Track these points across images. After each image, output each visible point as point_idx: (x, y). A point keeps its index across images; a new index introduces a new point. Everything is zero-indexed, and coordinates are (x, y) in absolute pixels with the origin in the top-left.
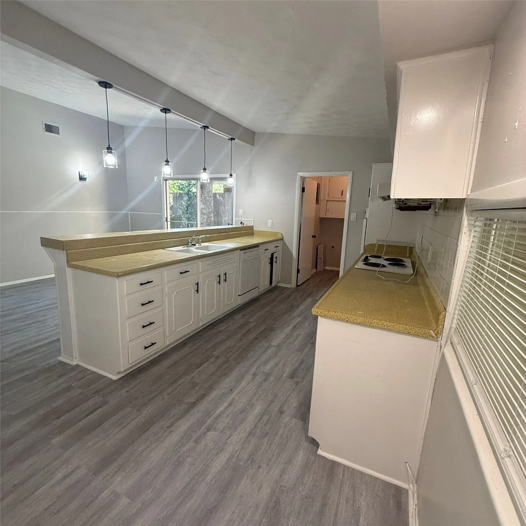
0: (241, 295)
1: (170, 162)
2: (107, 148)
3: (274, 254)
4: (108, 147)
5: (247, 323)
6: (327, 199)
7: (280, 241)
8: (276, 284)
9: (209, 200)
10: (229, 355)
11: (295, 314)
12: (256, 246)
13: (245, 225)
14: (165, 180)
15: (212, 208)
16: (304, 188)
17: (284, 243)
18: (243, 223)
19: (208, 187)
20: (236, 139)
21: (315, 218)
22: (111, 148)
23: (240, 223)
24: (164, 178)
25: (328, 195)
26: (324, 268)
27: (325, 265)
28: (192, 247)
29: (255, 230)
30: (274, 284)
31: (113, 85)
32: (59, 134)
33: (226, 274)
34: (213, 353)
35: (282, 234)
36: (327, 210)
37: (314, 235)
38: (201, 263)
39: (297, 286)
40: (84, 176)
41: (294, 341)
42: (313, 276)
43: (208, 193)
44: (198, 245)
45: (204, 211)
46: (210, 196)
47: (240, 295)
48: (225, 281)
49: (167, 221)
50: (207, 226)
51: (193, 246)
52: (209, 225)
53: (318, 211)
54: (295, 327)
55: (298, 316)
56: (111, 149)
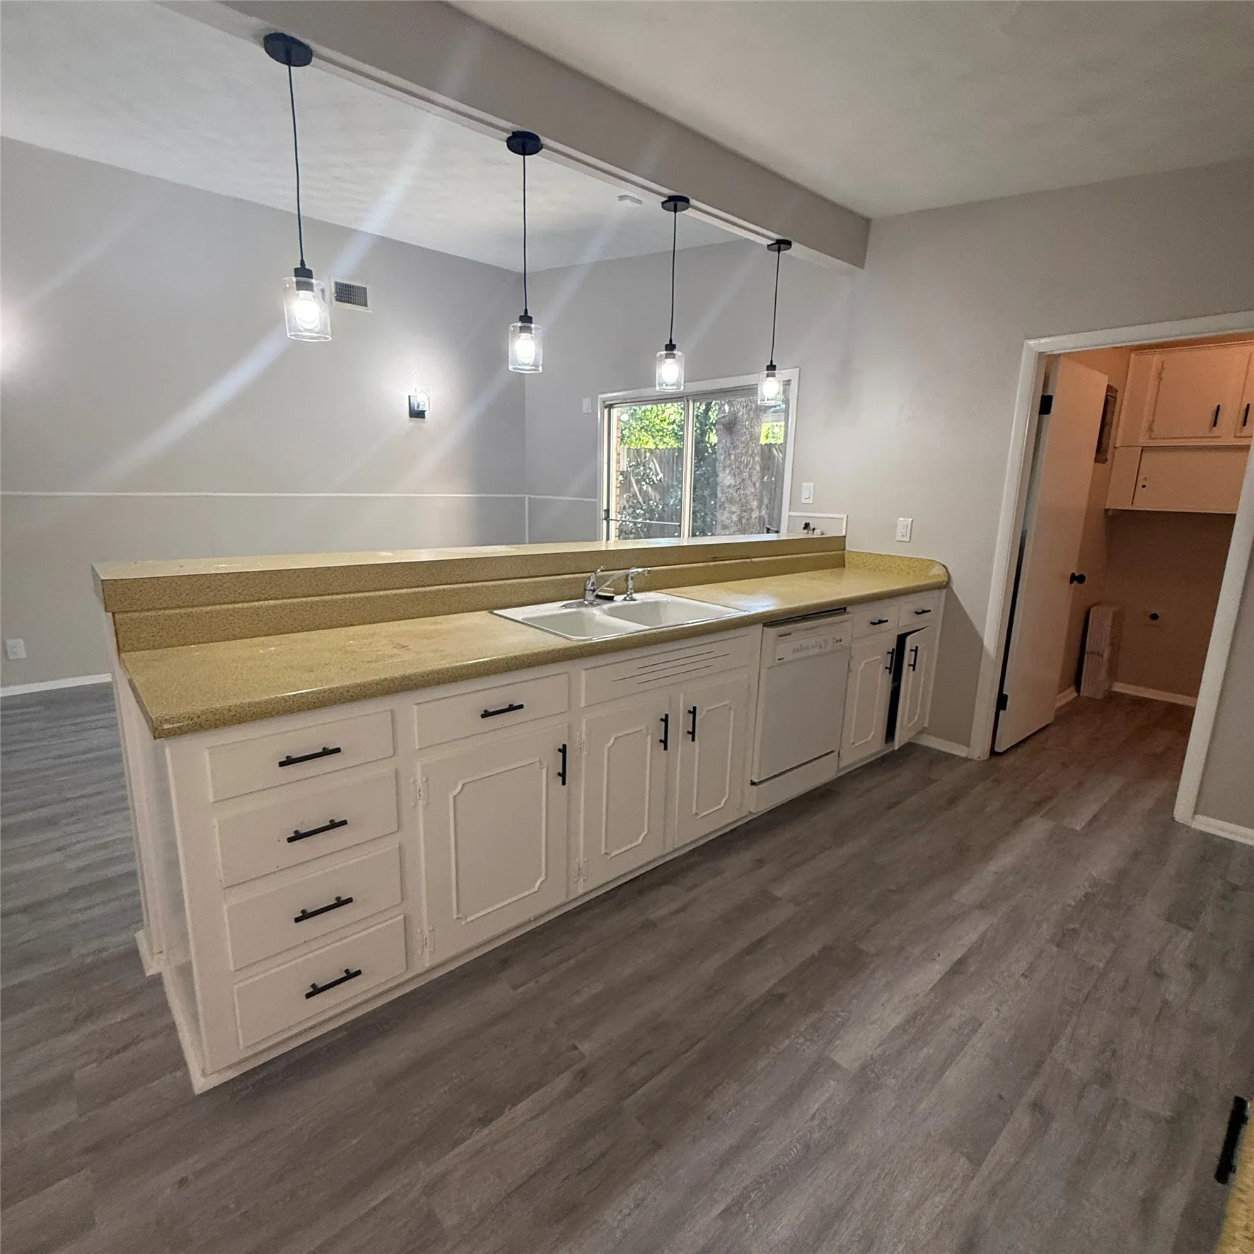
0: (761, 782)
1: (534, 320)
2: (296, 270)
3: (908, 639)
4: (300, 266)
5: (764, 900)
6: (1143, 441)
7: (935, 593)
8: (912, 738)
9: (748, 462)
10: (635, 1073)
11: (968, 893)
12: (836, 609)
13: (817, 534)
14: (606, 407)
15: (754, 485)
16: (1050, 398)
17: (952, 599)
18: (812, 526)
19: (747, 429)
20: (794, 245)
21: (1088, 513)
22: (310, 271)
23: (803, 526)
24: (604, 402)
25: (1150, 429)
26: (1111, 686)
27: (1113, 674)
28: (598, 605)
29: (849, 552)
30: (900, 738)
31: (314, 46)
32: (366, 305)
33: (693, 712)
34: (577, 1044)
35: (945, 567)
36: (1140, 484)
37: (1077, 575)
38: (583, 674)
39: (993, 753)
40: (418, 407)
41: (943, 1068)
42: (1064, 717)
43: (747, 445)
44: (625, 599)
45: (732, 494)
46: (753, 452)
47: (756, 781)
48: (691, 736)
49: (607, 518)
50: (738, 533)
51: (599, 601)
52: (743, 531)
53: (1099, 486)
54: (958, 968)
55: (981, 906)
56: (309, 274)
